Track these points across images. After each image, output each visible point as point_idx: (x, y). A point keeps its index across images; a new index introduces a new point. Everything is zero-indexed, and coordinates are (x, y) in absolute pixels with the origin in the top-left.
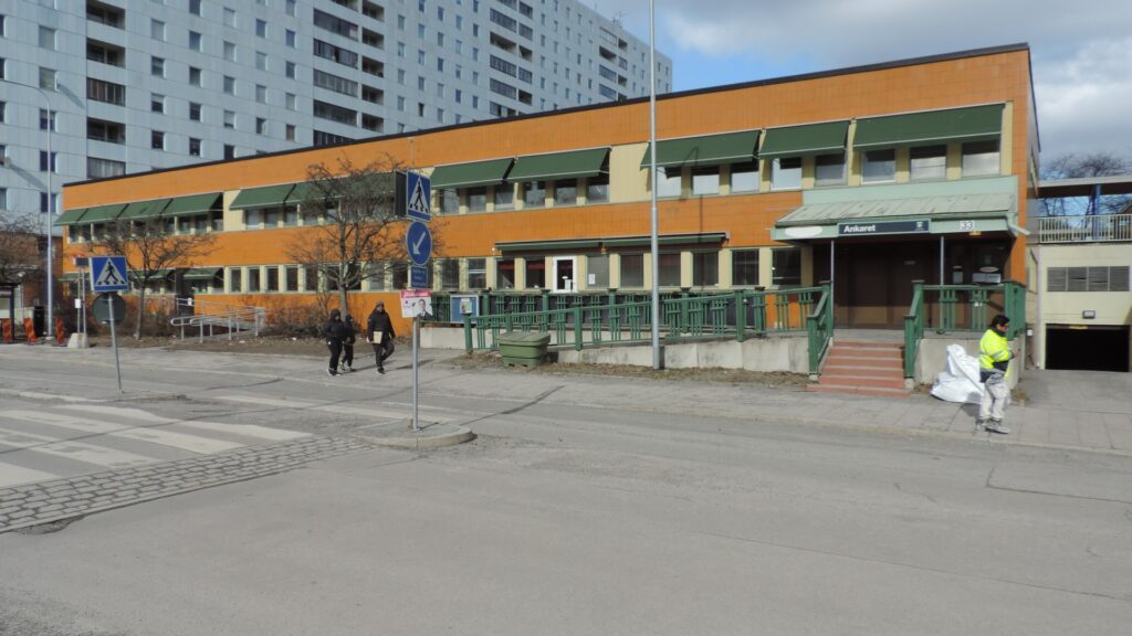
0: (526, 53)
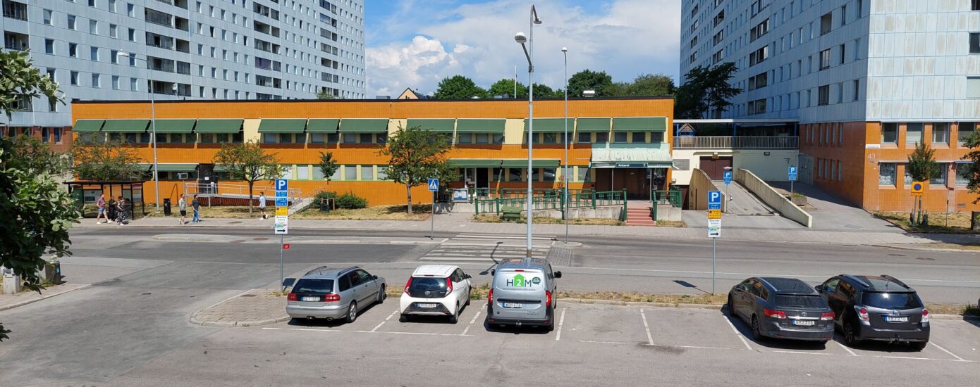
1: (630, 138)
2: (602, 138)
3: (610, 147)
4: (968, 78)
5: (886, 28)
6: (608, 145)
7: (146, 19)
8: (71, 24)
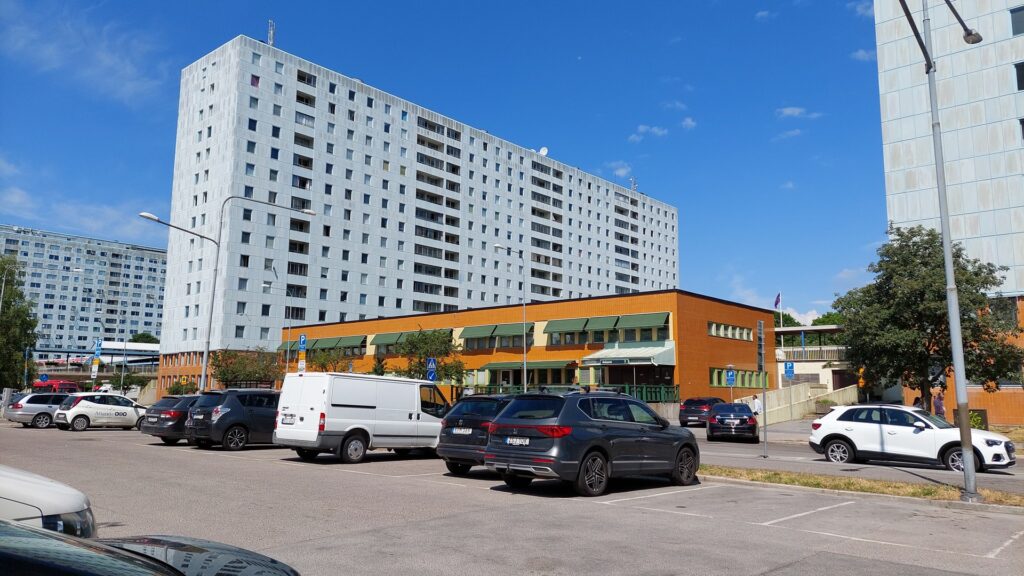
0: (558, 218)
1: (638, 336)
3: (621, 346)
6: (617, 345)
7: (415, 271)
8: (344, 277)
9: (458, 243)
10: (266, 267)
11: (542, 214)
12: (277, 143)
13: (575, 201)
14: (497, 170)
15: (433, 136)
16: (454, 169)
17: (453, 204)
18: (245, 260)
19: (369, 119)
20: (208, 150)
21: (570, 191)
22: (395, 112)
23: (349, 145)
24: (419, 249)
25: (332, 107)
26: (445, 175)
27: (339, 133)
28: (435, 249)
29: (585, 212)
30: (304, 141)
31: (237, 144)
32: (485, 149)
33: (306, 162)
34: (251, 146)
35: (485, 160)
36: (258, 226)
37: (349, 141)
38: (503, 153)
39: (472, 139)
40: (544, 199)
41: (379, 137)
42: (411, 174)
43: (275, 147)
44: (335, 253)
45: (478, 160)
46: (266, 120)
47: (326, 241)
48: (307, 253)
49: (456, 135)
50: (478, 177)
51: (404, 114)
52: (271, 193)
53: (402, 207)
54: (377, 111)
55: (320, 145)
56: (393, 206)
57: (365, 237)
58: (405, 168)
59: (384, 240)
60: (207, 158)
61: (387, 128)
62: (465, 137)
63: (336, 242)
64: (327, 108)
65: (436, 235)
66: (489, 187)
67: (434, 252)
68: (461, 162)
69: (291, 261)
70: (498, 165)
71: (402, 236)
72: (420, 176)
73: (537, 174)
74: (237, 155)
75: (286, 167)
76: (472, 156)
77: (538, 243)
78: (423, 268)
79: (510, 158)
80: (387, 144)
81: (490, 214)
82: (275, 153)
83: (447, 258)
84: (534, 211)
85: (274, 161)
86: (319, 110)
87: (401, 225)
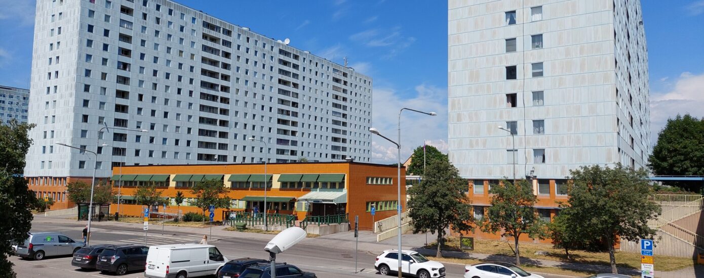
0: (295, 85)
1: (329, 186)
2: (316, 185)
3: (320, 191)
4: (508, 150)
5: (458, 121)
6: (318, 190)
7: (200, 122)
8: (152, 127)
9: (228, 103)
10: (100, 122)
11: (285, 83)
12: (107, 40)
13: (307, 74)
14: (256, 54)
15: (213, 33)
16: (227, 55)
17: (226, 78)
18: (85, 118)
19: (170, 23)
20: (59, 43)
21: (304, 68)
22: (187, 18)
23: (156, 40)
24: (202, 108)
25: (145, 16)
26: (221, 59)
27: (149, 32)
28: (213, 108)
29: (313, 81)
30: (125, 38)
31: (80, 41)
32: (248, 41)
33: (126, 52)
34: (90, 43)
35: (248, 49)
36: (94, 96)
37: (156, 38)
38: (260, 44)
39: (239, 35)
40: (286, 73)
41: (177, 34)
42: (197, 59)
43: (106, 43)
44: (146, 112)
45: (243, 49)
46: (100, 25)
47: (140, 104)
48: (127, 112)
49: (228, 33)
50: (243, 60)
51: (194, 19)
52: (103, 73)
53: (191, 81)
54: (175, 18)
55: (136, 41)
56: (185, 80)
57: (166, 101)
58: (194, 55)
59: (179, 102)
60: (58, 48)
61: (182, 29)
62: (234, 34)
63: (147, 105)
64: (141, 16)
65: (214, 98)
66: (250, 66)
67: (212, 109)
68: (231, 50)
69: (116, 118)
70: (256, 52)
71: (191, 100)
72: (204, 60)
73: (282, 57)
74: (80, 48)
75: (113, 56)
76: (239, 46)
77: (282, 102)
78: (205, 119)
79: (264, 47)
80: (182, 40)
81: (250, 84)
82: (105, 47)
83: (221, 113)
84: (280, 81)
85: (105, 52)
86: (136, 18)
87: (191, 93)
